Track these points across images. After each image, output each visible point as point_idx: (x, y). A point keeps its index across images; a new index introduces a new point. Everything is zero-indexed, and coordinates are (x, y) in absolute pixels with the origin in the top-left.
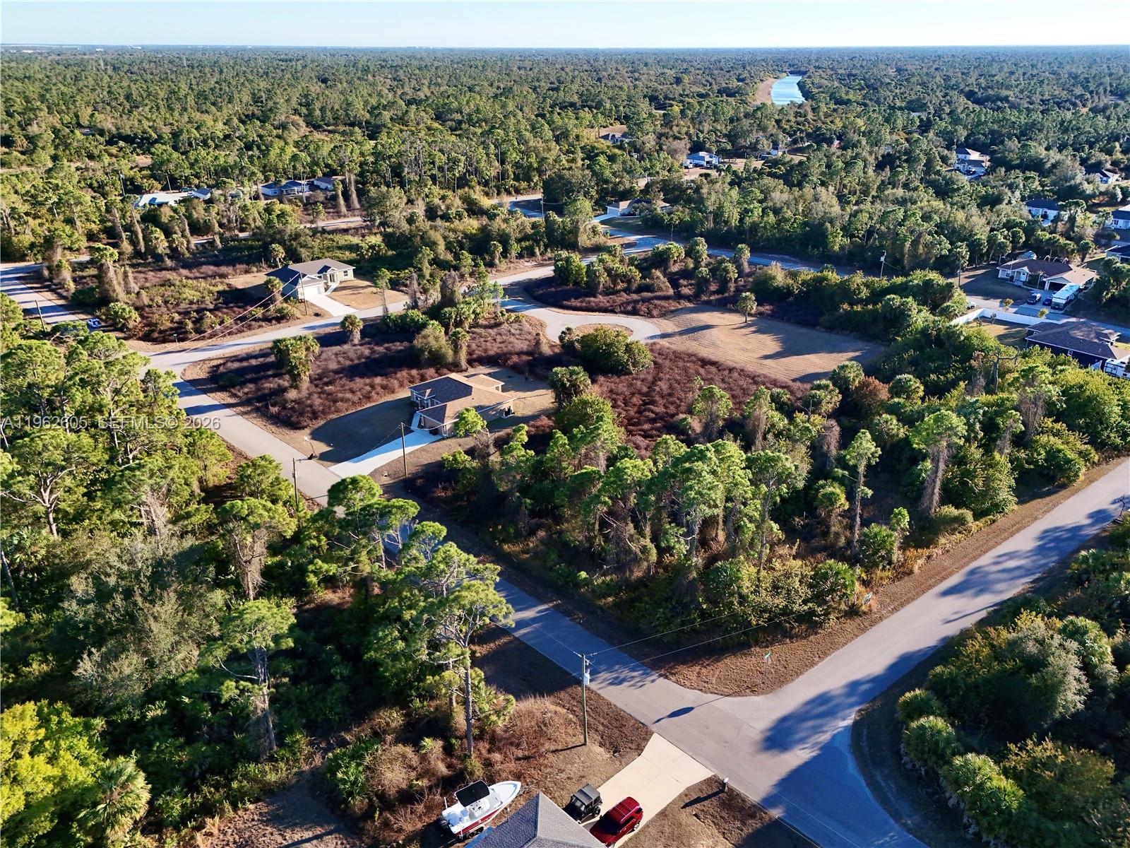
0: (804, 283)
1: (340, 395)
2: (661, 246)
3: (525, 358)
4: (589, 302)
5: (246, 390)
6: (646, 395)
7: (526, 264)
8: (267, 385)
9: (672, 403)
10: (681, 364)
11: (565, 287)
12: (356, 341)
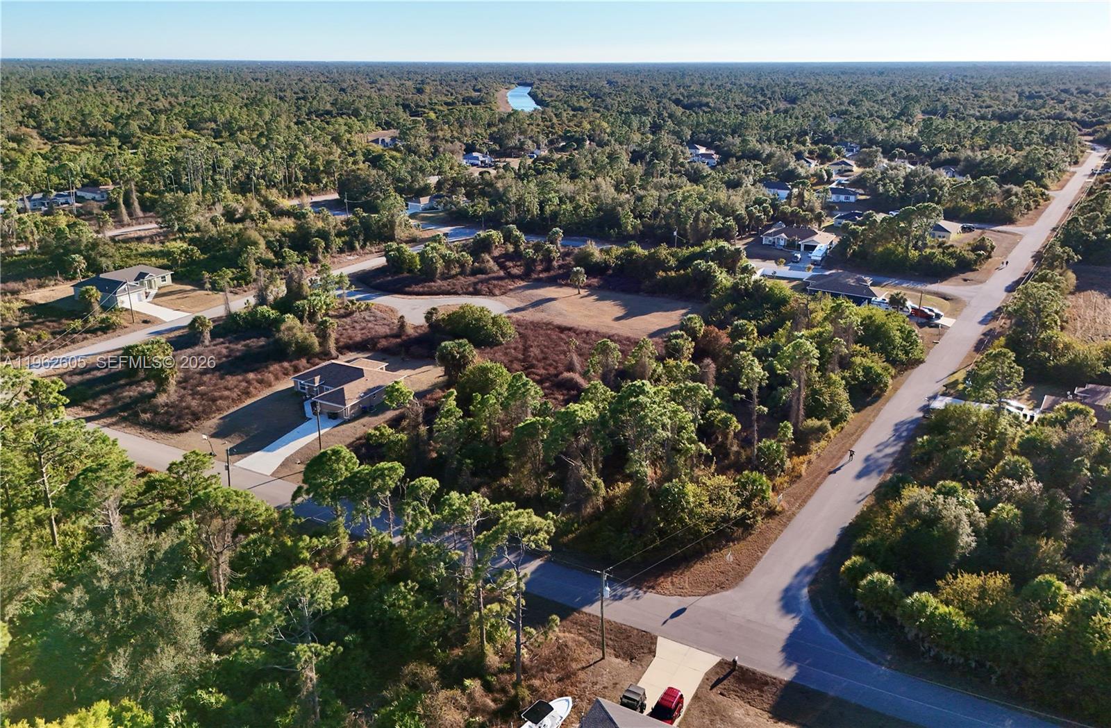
0: (617, 258)
1: (217, 394)
2: (482, 234)
3: (393, 340)
4: (430, 287)
5: (102, 402)
6: (524, 360)
7: (349, 258)
8: (126, 394)
9: (551, 365)
10: (541, 332)
11: (401, 275)
12: (207, 342)
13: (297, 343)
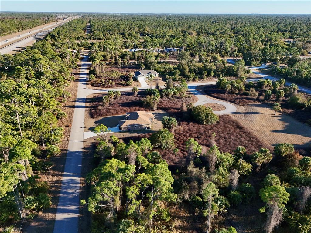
2: (262, 80)
3: (176, 111)
4: (220, 95)
5: (95, 104)
10: (227, 125)
11: (218, 89)
12: (135, 95)
13: (147, 103)
